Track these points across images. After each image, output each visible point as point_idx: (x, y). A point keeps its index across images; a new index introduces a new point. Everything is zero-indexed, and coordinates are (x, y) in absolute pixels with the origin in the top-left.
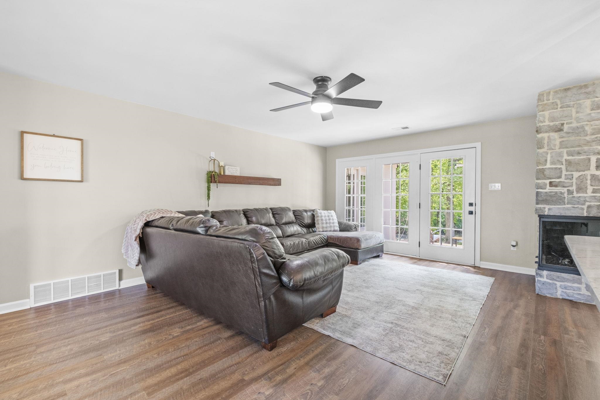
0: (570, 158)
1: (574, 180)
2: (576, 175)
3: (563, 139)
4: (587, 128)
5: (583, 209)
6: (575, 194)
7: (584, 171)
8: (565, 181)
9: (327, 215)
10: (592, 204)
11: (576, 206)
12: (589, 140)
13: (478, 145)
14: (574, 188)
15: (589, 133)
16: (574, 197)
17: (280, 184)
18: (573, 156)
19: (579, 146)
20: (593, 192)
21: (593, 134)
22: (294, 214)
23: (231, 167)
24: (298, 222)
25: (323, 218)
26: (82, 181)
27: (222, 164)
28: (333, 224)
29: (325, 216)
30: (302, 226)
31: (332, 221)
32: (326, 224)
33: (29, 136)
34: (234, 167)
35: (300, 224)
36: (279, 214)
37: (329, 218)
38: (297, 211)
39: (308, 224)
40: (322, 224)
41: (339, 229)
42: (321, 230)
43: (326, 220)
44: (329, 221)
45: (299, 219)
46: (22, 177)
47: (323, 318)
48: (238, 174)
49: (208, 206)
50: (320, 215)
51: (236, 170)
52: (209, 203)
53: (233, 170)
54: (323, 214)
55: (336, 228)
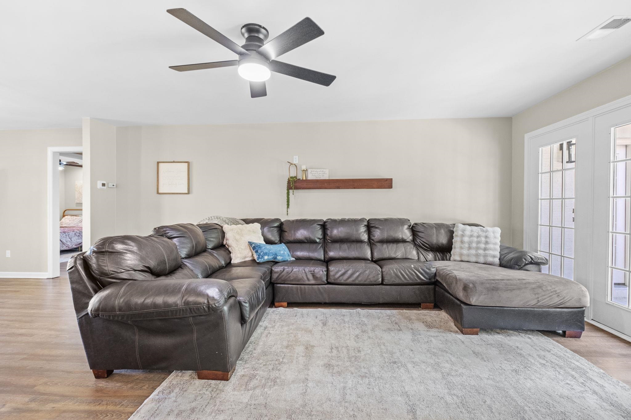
17: (390, 187)
22: (414, 230)
23: (315, 170)
24: (417, 242)
25: (466, 239)
26: (188, 193)
27: (304, 168)
28: (483, 252)
29: (471, 236)
30: (425, 248)
31: (482, 246)
32: (468, 250)
33: (160, 165)
34: (320, 170)
35: (421, 245)
36: (376, 228)
37: (479, 239)
38: (420, 225)
39: (437, 246)
40: (461, 248)
41: (500, 261)
42: (458, 258)
43: (470, 243)
44: (478, 246)
45: (419, 238)
46: (158, 193)
47: (198, 379)
48: (326, 177)
49: (287, 214)
50: (462, 233)
51: (323, 173)
52: (287, 211)
53: (319, 173)
54: (468, 233)
55: (490, 259)
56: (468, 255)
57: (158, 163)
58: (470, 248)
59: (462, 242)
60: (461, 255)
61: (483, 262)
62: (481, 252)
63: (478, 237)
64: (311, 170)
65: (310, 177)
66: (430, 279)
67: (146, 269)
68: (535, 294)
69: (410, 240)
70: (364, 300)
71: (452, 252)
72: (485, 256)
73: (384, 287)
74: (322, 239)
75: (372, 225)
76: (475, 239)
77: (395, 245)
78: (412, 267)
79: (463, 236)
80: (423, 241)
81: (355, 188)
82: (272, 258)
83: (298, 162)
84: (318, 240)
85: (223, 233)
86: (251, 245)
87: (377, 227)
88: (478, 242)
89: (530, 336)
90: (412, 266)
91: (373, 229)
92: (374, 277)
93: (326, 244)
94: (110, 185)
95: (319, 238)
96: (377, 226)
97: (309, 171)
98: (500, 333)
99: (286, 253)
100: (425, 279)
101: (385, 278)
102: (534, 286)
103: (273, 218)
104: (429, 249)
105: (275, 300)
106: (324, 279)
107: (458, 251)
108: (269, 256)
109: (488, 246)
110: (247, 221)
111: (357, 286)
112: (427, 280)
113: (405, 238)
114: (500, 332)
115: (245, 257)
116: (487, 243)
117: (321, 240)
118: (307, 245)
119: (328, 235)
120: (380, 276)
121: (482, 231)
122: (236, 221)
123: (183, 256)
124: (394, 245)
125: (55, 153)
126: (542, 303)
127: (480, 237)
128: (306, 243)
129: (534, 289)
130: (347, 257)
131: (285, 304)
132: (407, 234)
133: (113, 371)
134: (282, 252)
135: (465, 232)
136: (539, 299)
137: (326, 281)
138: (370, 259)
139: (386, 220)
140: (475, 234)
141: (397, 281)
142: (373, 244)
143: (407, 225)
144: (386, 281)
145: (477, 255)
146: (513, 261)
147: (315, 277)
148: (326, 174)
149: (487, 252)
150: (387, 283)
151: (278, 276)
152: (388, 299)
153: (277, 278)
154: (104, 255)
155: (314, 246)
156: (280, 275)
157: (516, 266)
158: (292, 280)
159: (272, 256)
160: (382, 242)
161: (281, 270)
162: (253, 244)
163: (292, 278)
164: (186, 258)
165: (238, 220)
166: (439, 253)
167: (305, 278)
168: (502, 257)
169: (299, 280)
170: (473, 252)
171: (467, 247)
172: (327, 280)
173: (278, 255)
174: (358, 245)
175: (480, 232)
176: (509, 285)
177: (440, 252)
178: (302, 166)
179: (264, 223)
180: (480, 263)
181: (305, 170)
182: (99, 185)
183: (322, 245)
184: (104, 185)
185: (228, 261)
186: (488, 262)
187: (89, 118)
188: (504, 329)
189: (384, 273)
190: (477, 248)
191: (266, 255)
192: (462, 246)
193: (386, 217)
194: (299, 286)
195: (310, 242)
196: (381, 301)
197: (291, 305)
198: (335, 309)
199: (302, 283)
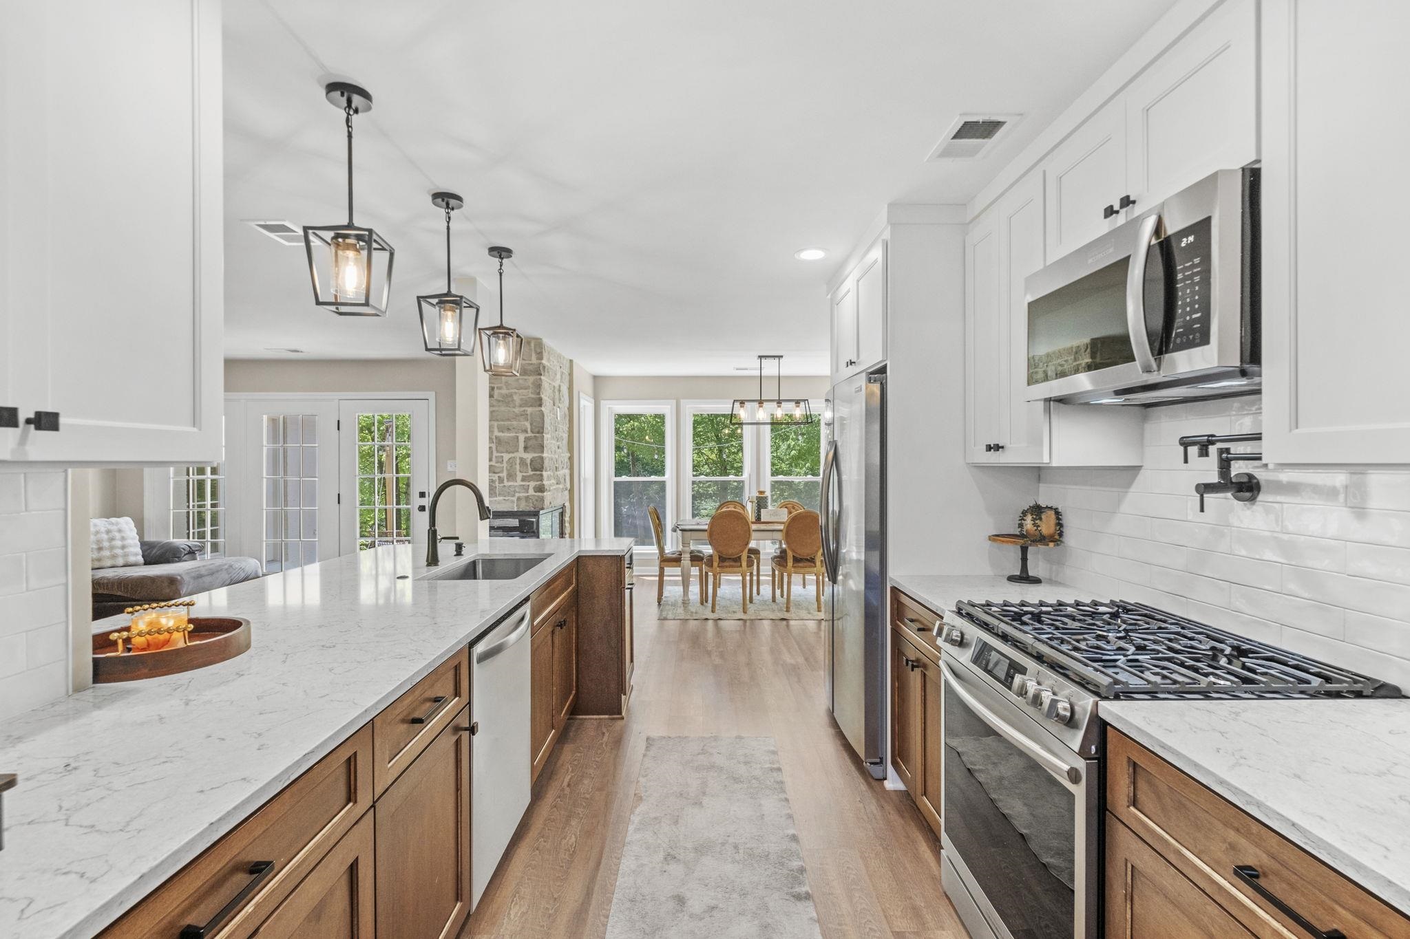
0: (501, 434)
1: (505, 465)
2: (506, 457)
3: (494, 409)
4: (515, 397)
5: (513, 502)
6: (506, 483)
7: (513, 453)
8: (497, 465)
9: (103, 529)
10: (521, 495)
11: (506, 498)
12: (518, 412)
13: (431, 395)
14: (504, 475)
15: (517, 404)
16: (505, 486)
18: (503, 432)
19: (508, 420)
20: (523, 480)
21: (520, 406)
28: (122, 551)
29: (97, 533)
31: (118, 543)
32: (100, 552)
37: (110, 535)
41: (144, 558)
43: (99, 542)
44: (111, 544)
55: (132, 559)
56: (100, 559)
58: (99, 549)
61: (124, 564)
62: (119, 551)
63: (108, 532)
72: (124, 556)
76: (105, 536)
88: (111, 539)
109: (124, 543)
116: (121, 539)
121: (110, 524)
127: (111, 532)
145: (114, 557)
146: (160, 556)
149: (125, 550)
168: (145, 552)
175: (107, 526)
186: (130, 564)
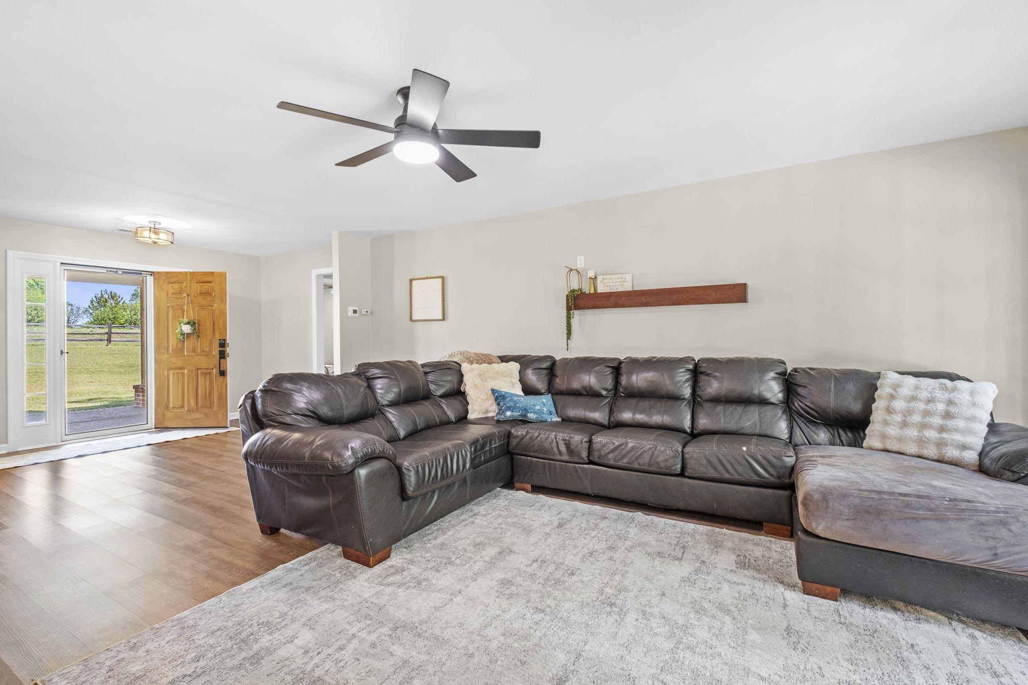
17: (743, 299)
22: (789, 383)
23: (608, 277)
24: (795, 406)
25: (899, 405)
26: (444, 319)
27: (591, 274)
28: (938, 436)
29: (913, 399)
30: (810, 419)
31: (937, 421)
32: (901, 428)
33: (414, 282)
34: (617, 276)
35: (804, 414)
36: (708, 375)
37: (930, 407)
38: (801, 372)
39: (836, 416)
40: (886, 423)
41: (980, 459)
42: (878, 444)
43: (908, 412)
44: (924, 420)
45: (799, 397)
46: (411, 319)
47: (343, 558)
48: (627, 287)
49: (567, 349)
50: (891, 391)
51: (622, 280)
52: (568, 345)
53: (615, 281)
54: (905, 391)
55: (952, 453)
56: (900, 440)
57: (411, 281)
58: (904, 424)
59: (889, 411)
60: (884, 437)
61: (935, 457)
62: (932, 434)
63: (930, 401)
64: (603, 277)
65: (601, 289)
66: (779, 478)
67: (310, 414)
68: (987, 539)
69: (778, 401)
70: (650, 498)
71: (867, 432)
72: (940, 444)
73: (686, 480)
74: (612, 390)
75: (702, 370)
76: (921, 406)
77: (740, 409)
78: (743, 451)
79: (892, 397)
80: (806, 405)
81: (673, 304)
82: (519, 415)
83: (585, 266)
84: (604, 393)
85: (461, 376)
86: (494, 393)
87: (710, 374)
88: (927, 413)
89: (977, 634)
90: (744, 449)
91: (703, 378)
92: (666, 460)
93: (616, 399)
94: (364, 312)
95: (606, 389)
96: (709, 372)
97: (599, 278)
98: (899, 610)
99: (545, 409)
100: (766, 475)
101: (689, 466)
102: (984, 519)
103: (542, 354)
104: (819, 420)
105: (515, 479)
106: (584, 454)
107: (879, 429)
108: (513, 412)
109: (950, 423)
110: (504, 359)
111: (637, 473)
112: (773, 479)
113: (768, 395)
114: (903, 608)
115: (487, 412)
116: (948, 415)
117: (610, 393)
118: (584, 400)
119: (621, 384)
120: (679, 460)
122: (489, 359)
123: (385, 403)
124: (737, 407)
125: (318, 276)
126: (1008, 562)
127: (934, 402)
128: (585, 395)
129: (984, 524)
130: (645, 424)
131: (529, 487)
132: (773, 390)
133: (280, 529)
134: (538, 408)
135: (898, 389)
136: (999, 551)
137: (586, 459)
138: (689, 430)
139: (730, 362)
140: (924, 395)
141: (713, 474)
142: (699, 403)
143: (772, 371)
144: (689, 471)
145: (921, 441)
146: (1003, 460)
147: (570, 449)
148: (627, 282)
149: (945, 435)
150: (690, 475)
151: (518, 443)
152: (695, 505)
153: (516, 445)
154: (267, 393)
155: (595, 401)
156: (520, 441)
157: (1007, 472)
158: (537, 452)
159: (519, 412)
160: (717, 400)
161: (522, 435)
162: (496, 392)
163: (536, 448)
164: (388, 406)
165: (492, 358)
166: (844, 431)
167: (555, 450)
168: (988, 449)
169: (546, 452)
170: (913, 433)
171: (898, 422)
172: (589, 456)
173: (529, 411)
174: (670, 403)
176: (913, 508)
177: (846, 429)
178: (588, 272)
179: (524, 362)
180: (928, 459)
181: (593, 277)
182: (350, 313)
183: (609, 401)
184: (355, 312)
185: (463, 415)
186: (946, 458)
187: (337, 232)
188: (916, 605)
189: (686, 456)
190: (923, 426)
191: (509, 410)
192: (888, 418)
193: (732, 355)
194: (546, 461)
195: (591, 394)
196: (682, 505)
197: (537, 489)
198: (600, 506)
199: (551, 457)
